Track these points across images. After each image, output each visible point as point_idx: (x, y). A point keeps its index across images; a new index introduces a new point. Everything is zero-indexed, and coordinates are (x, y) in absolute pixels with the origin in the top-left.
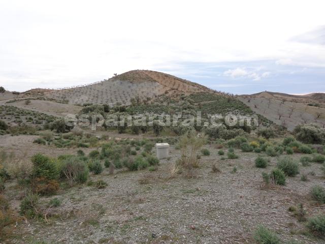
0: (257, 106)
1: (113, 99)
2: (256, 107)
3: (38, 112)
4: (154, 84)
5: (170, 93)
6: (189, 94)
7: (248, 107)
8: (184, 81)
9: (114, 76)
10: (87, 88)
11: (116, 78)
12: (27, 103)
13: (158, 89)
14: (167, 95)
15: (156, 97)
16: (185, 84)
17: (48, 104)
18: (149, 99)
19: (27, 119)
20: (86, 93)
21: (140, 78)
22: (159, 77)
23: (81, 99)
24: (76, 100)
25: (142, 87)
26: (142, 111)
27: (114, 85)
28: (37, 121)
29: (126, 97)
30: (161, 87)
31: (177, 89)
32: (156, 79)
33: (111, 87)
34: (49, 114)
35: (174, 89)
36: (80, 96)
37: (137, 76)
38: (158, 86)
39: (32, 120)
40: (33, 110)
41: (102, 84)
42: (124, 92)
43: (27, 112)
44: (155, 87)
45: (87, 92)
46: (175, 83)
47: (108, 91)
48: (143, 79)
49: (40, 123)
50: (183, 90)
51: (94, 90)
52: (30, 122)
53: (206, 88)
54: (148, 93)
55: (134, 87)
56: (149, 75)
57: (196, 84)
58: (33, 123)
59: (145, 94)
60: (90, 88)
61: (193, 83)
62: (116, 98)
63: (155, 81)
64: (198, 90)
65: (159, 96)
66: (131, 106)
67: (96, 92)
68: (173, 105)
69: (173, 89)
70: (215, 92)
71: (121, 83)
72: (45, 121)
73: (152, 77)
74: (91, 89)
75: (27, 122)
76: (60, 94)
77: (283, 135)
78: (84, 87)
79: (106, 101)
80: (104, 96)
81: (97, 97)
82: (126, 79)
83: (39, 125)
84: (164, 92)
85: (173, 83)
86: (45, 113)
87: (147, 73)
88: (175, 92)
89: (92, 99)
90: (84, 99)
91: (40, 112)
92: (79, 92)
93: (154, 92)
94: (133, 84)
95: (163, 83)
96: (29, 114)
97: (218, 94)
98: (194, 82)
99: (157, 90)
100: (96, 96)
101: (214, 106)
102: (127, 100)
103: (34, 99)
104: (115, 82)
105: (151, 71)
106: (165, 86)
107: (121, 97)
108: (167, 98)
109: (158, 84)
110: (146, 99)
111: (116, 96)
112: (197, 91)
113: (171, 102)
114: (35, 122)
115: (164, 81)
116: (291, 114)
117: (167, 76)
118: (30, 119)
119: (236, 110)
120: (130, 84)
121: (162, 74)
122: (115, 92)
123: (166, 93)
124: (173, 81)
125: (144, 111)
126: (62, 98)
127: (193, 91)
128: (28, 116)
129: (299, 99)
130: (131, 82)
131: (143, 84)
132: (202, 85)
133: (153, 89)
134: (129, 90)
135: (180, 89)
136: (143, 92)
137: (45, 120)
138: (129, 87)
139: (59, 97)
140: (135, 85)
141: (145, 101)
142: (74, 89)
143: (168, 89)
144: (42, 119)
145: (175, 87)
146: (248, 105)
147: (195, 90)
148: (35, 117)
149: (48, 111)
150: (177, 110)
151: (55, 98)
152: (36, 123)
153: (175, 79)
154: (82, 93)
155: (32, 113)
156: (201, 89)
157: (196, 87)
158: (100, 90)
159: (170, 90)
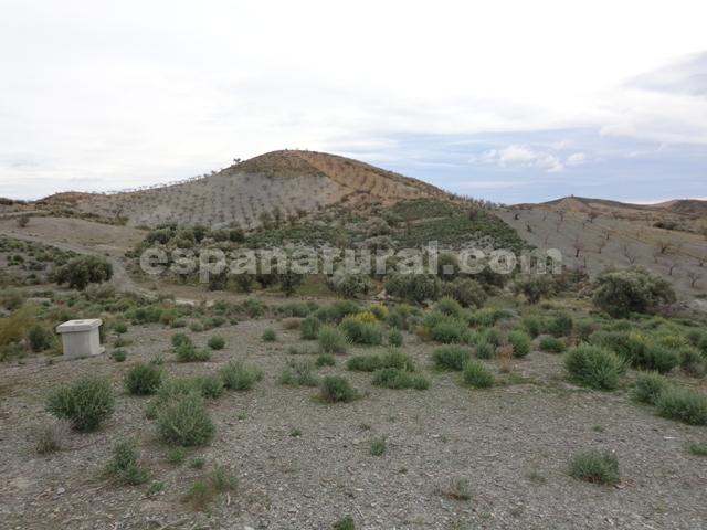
0: (532, 228)
1: (225, 213)
2: (529, 230)
3: (40, 243)
4: (319, 181)
5: (353, 201)
6: (394, 203)
7: (512, 231)
8: (387, 175)
9: (235, 163)
10: (173, 190)
11: (239, 167)
12: (23, 223)
13: (326, 190)
14: (345, 205)
15: (320, 208)
16: (387, 180)
17: (73, 226)
18: (302, 214)
19: (9, 258)
20: (167, 202)
21: (290, 168)
22: (330, 164)
23: (155, 213)
24: (146, 217)
25: (293, 187)
26: (280, 241)
27: (231, 183)
28: (33, 264)
29: (253, 210)
30: (335, 186)
31: (368, 192)
32: (325, 169)
33: (223, 187)
34: (64, 248)
35: (362, 192)
36: (154, 207)
37: (284, 163)
38: (328, 184)
39: (22, 261)
40: (29, 239)
41: (205, 181)
42: (251, 198)
43: (14, 243)
44: (322, 187)
45: (171, 199)
46: (365, 178)
47: (218, 198)
48: (295, 170)
49: (40, 269)
50: (381, 194)
51: (188, 193)
52: (16, 267)
53: (436, 189)
54: (304, 201)
55: (275, 188)
56: (311, 161)
57: (413, 180)
58: (24, 268)
59: (297, 203)
60: (178, 189)
61: (407, 178)
62: (233, 213)
63: (322, 174)
64: (416, 193)
65: (327, 207)
66: (259, 230)
67: (190, 199)
68: (353, 227)
69: (359, 192)
70: (452, 197)
71: (247, 179)
72: (53, 263)
73: (317, 165)
74: (180, 191)
75: (9, 265)
76: (111, 204)
77: (575, 291)
78: (166, 188)
79: (210, 218)
80: (208, 207)
81: (191, 210)
82: (259, 171)
83: (37, 273)
84: (339, 200)
85: (360, 178)
86: (56, 246)
87: (305, 158)
88: (363, 198)
89: (181, 215)
90: (163, 213)
91: (46, 243)
92: (153, 199)
93: (318, 198)
94: (273, 180)
95: (339, 178)
96: (18, 247)
97: (458, 203)
98: (409, 176)
99: (324, 195)
100: (191, 207)
101: (439, 229)
102: (254, 215)
103: (43, 216)
104: (234, 178)
105: (315, 153)
106: (344, 185)
107: (243, 209)
108: (343, 212)
109: (330, 181)
110: (296, 215)
111: (233, 207)
112: (413, 196)
113: (350, 220)
114: (27, 265)
115: (343, 174)
116: (603, 245)
117: (348, 162)
118: (18, 258)
119: (486, 237)
120: (268, 182)
121: (339, 158)
122: (232, 198)
123: (345, 199)
124: (362, 174)
125: (284, 241)
126: (114, 212)
127: (404, 196)
128: (15, 253)
129: (644, 213)
130: (269, 177)
131: (294, 182)
132: (426, 182)
133: (316, 191)
134: (263, 194)
135: (374, 192)
136: (292, 199)
137: (51, 260)
138: (265, 187)
139: (108, 210)
140: (277, 183)
141: (292, 219)
142: (144, 192)
143: (348, 191)
144: (46, 259)
145: (365, 187)
146: (512, 225)
147: (408, 193)
148: (31, 255)
149: (65, 241)
150: (359, 236)
151: (100, 212)
152: (31, 268)
153: (366, 170)
154: (161, 201)
155: (26, 245)
156: (421, 190)
157: (411, 188)
158: (201, 195)
159: (352, 195)
